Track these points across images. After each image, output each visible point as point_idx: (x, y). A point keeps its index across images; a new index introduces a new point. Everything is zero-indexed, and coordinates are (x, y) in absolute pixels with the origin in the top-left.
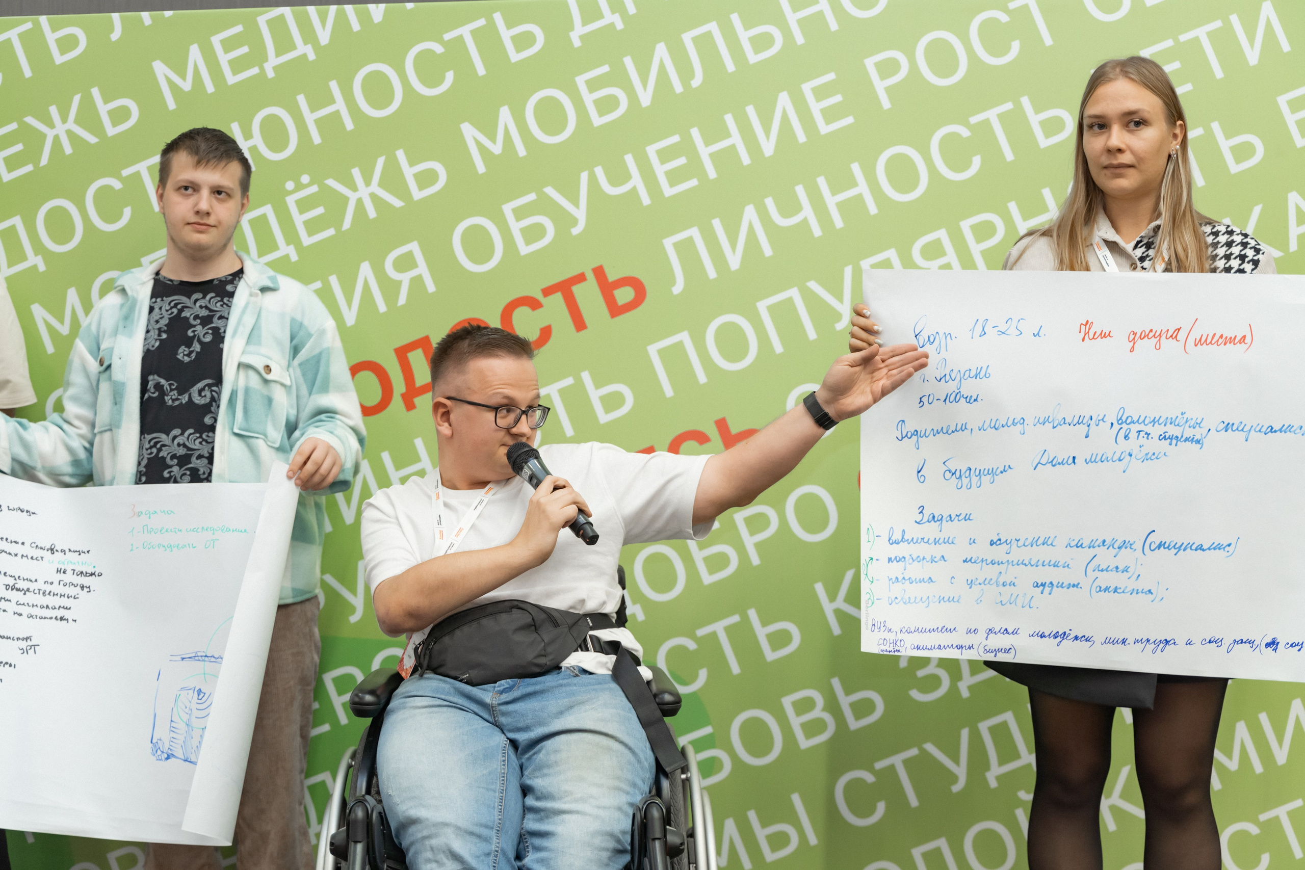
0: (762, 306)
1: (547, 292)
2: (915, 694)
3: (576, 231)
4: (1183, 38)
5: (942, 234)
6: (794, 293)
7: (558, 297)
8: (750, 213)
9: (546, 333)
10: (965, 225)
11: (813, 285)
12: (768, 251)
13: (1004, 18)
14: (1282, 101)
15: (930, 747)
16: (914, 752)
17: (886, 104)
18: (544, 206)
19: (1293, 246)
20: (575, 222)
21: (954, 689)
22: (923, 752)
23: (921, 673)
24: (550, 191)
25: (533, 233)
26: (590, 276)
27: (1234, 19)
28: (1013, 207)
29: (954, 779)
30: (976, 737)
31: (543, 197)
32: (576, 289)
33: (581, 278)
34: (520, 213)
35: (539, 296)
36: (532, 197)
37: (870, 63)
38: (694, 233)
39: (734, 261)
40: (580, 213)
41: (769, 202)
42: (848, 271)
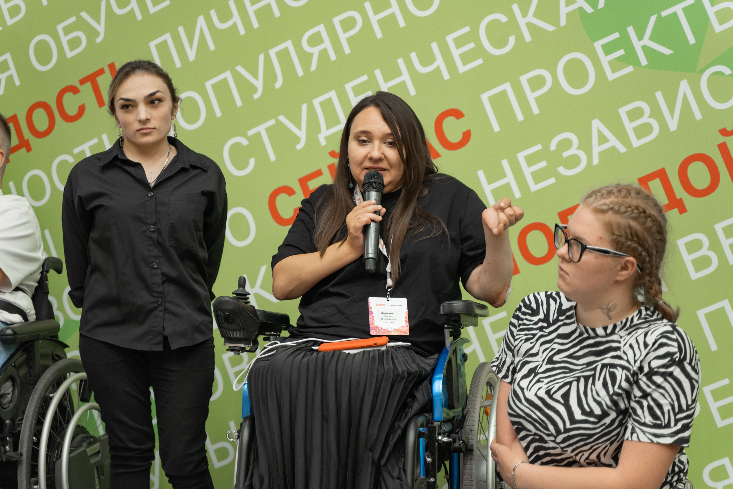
0: (208, 85)
1: (83, 82)
3: (99, 40)
5: (321, 28)
6: (228, 75)
7: (88, 85)
8: (201, 21)
9: (82, 109)
10: (336, 21)
11: (240, 69)
12: (212, 47)
18: (81, 25)
19: (563, 22)
20: (97, 34)
24: (84, 14)
25: (74, 43)
26: (107, 70)
28: (368, 6)
31: (80, 19)
32: (99, 79)
33: (101, 72)
34: (67, 30)
35: (78, 85)
36: (73, 19)
38: (167, 37)
39: (192, 55)
40: (101, 28)
41: (213, 13)
42: (261, 57)
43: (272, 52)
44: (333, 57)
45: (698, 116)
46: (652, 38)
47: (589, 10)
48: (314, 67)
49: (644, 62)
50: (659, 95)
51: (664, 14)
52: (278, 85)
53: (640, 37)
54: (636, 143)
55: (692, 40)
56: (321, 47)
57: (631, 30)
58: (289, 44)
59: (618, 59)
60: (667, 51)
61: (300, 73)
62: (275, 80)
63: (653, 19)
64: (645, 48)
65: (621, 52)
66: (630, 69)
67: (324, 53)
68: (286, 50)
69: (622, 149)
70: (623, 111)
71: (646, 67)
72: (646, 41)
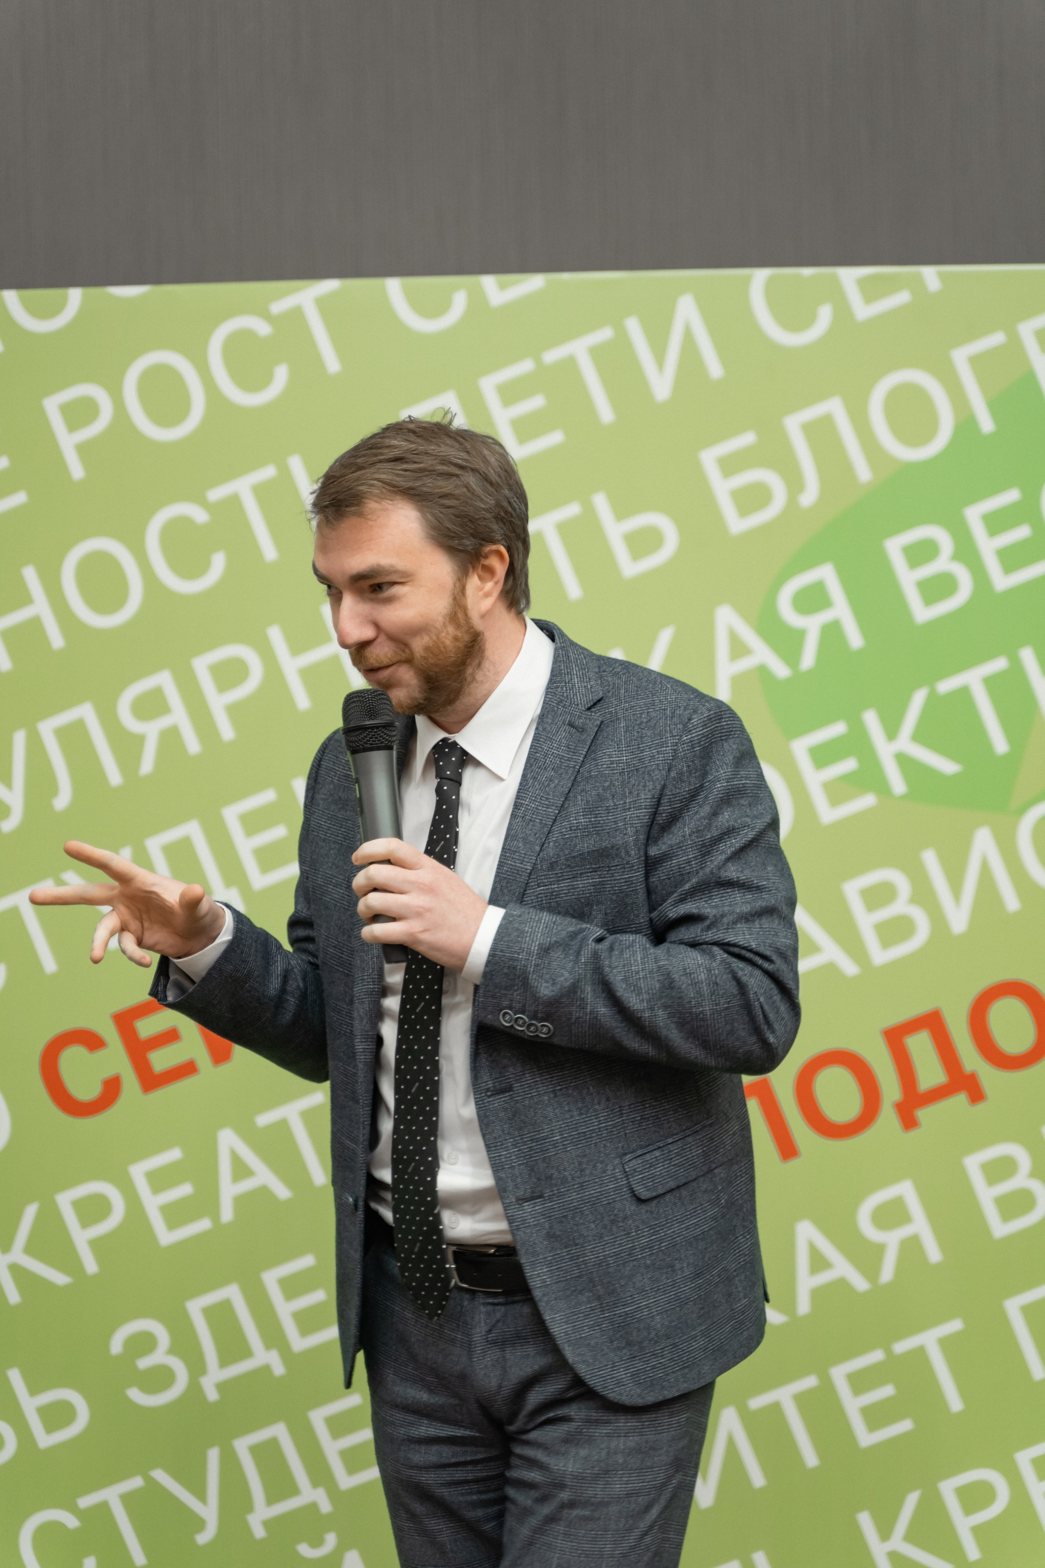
2: (135, 1395)
4: (551, 356)
5: (164, 680)
10: (201, 665)
13: (262, 328)
14: (709, 458)
15: (160, 1476)
16: (137, 1482)
17: (77, 471)
21: (194, 1388)
22: (152, 1483)
23: (144, 1363)
27: (633, 326)
28: (275, 634)
29: (200, 1524)
30: (230, 1462)
37: (52, 405)
42: (19, 739)
43: (47, 728)
44: (193, 745)
45: (1012, 902)
46: (918, 737)
47: (781, 670)
48: (147, 765)
49: (898, 785)
50: (930, 859)
51: (945, 686)
52: (62, 800)
53: (892, 733)
54: (879, 956)
55: (1000, 744)
56: (164, 722)
57: (871, 719)
58: (86, 712)
59: (846, 778)
60: (948, 767)
61: (115, 777)
62: (54, 790)
63: (919, 698)
64: (902, 759)
65: (849, 765)
66: (868, 801)
67: (171, 736)
68: (80, 724)
69: (850, 968)
70: (852, 889)
71: (903, 797)
72: (905, 743)
